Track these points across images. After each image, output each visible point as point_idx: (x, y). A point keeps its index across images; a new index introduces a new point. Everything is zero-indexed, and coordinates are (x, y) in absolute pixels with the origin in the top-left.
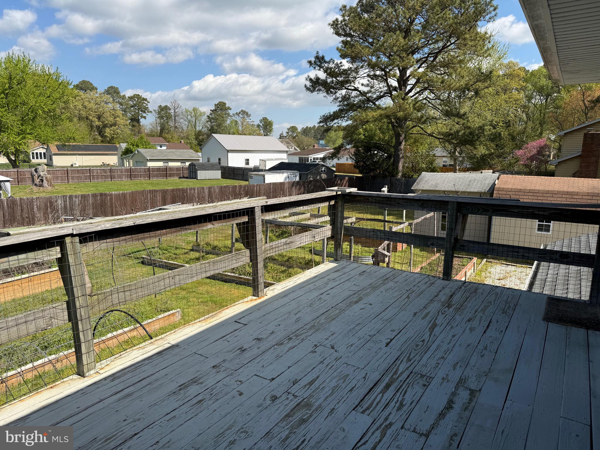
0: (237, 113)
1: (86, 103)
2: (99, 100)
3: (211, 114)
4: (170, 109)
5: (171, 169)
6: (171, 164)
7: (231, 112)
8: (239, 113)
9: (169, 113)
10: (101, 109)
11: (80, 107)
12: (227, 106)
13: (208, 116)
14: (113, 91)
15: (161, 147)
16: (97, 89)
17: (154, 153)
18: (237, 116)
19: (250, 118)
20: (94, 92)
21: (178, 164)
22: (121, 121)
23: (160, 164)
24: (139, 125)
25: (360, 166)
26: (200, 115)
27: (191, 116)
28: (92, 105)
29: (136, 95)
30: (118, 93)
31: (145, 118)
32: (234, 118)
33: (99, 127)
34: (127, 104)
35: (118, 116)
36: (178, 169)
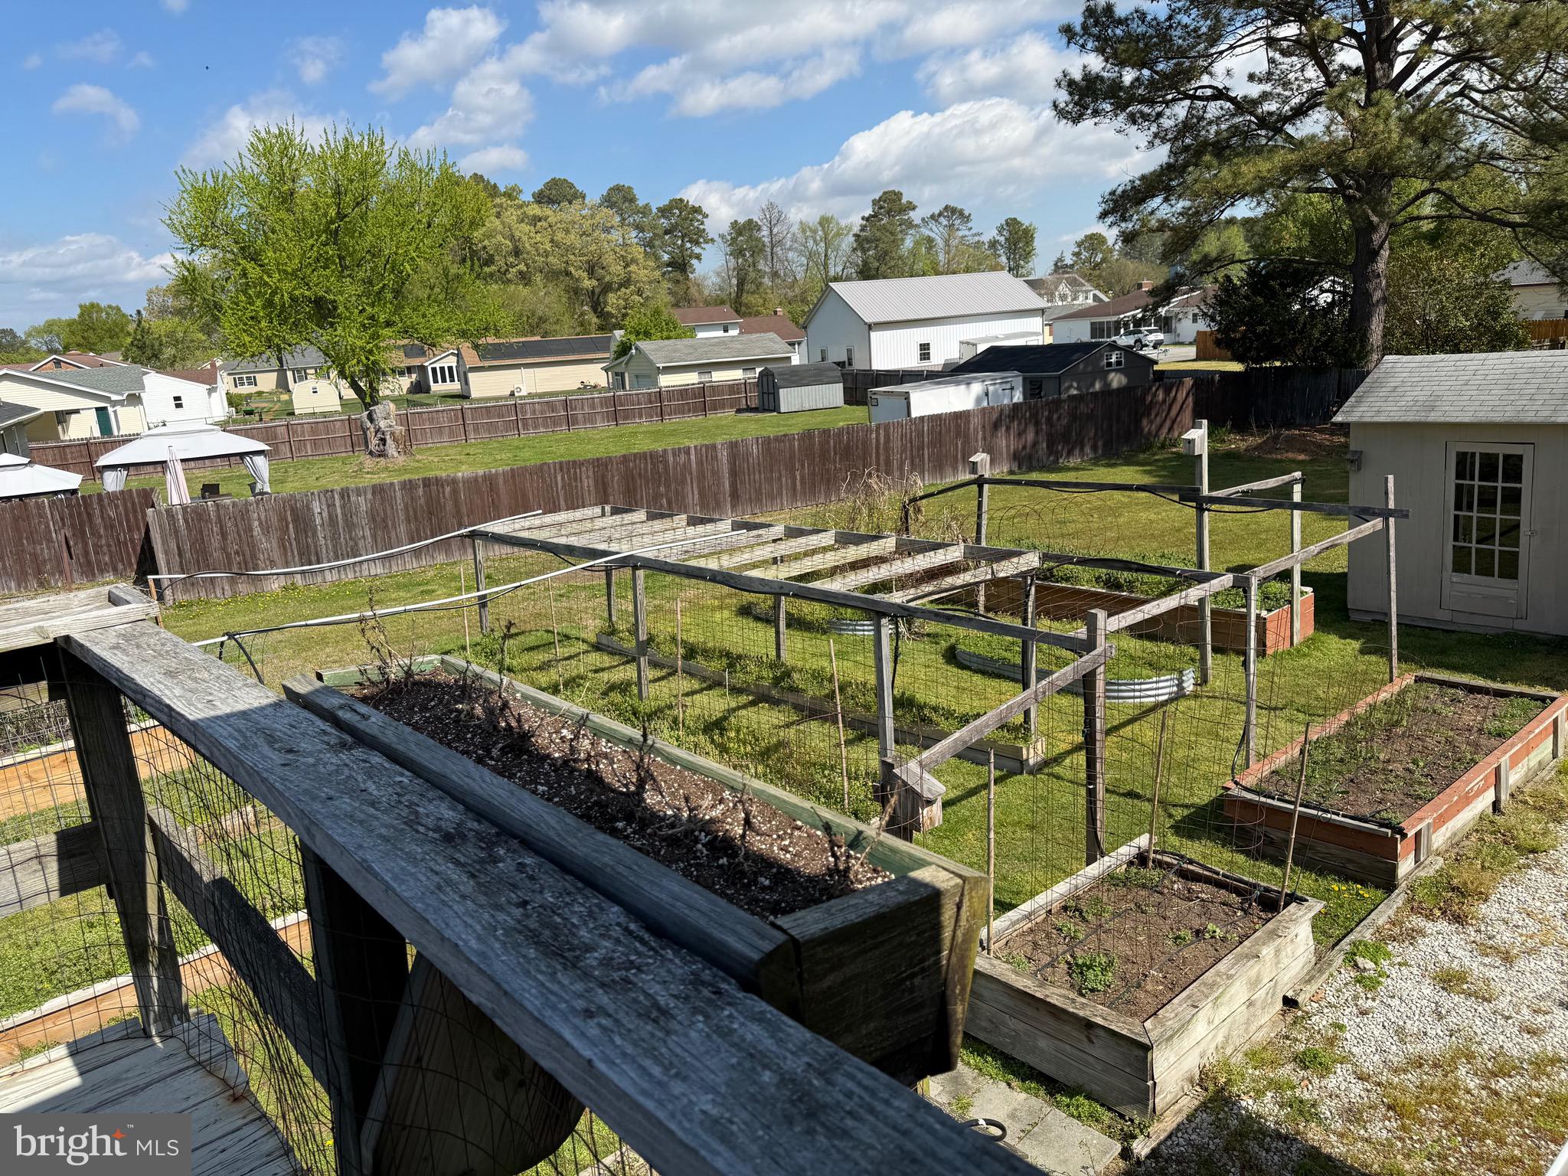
0: (933, 217)
1: (559, 236)
2: (587, 224)
3: (863, 228)
4: (759, 229)
5: (717, 389)
6: (719, 376)
7: (915, 216)
8: (940, 214)
9: (759, 240)
10: (593, 248)
11: (548, 246)
12: (904, 201)
13: (856, 235)
14: (620, 198)
15: (726, 331)
16: (584, 197)
17: (675, 351)
18: (932, 225)
19: (970, 225)
20: (576, 204)
21: (737, 374)
22: (643, 272)
23: (692, 378)
24: (687, 278)
25: (1234, 340)
26: (838, 234)
27: (815, 241)
28: (572, 238)
29: (675, 200)
30: (632, 200)
31: (698, 257)
32: (926, 232)
33: (593, 292)
34: (654, 227)
35: (634, 261)
36: (733, 387)
